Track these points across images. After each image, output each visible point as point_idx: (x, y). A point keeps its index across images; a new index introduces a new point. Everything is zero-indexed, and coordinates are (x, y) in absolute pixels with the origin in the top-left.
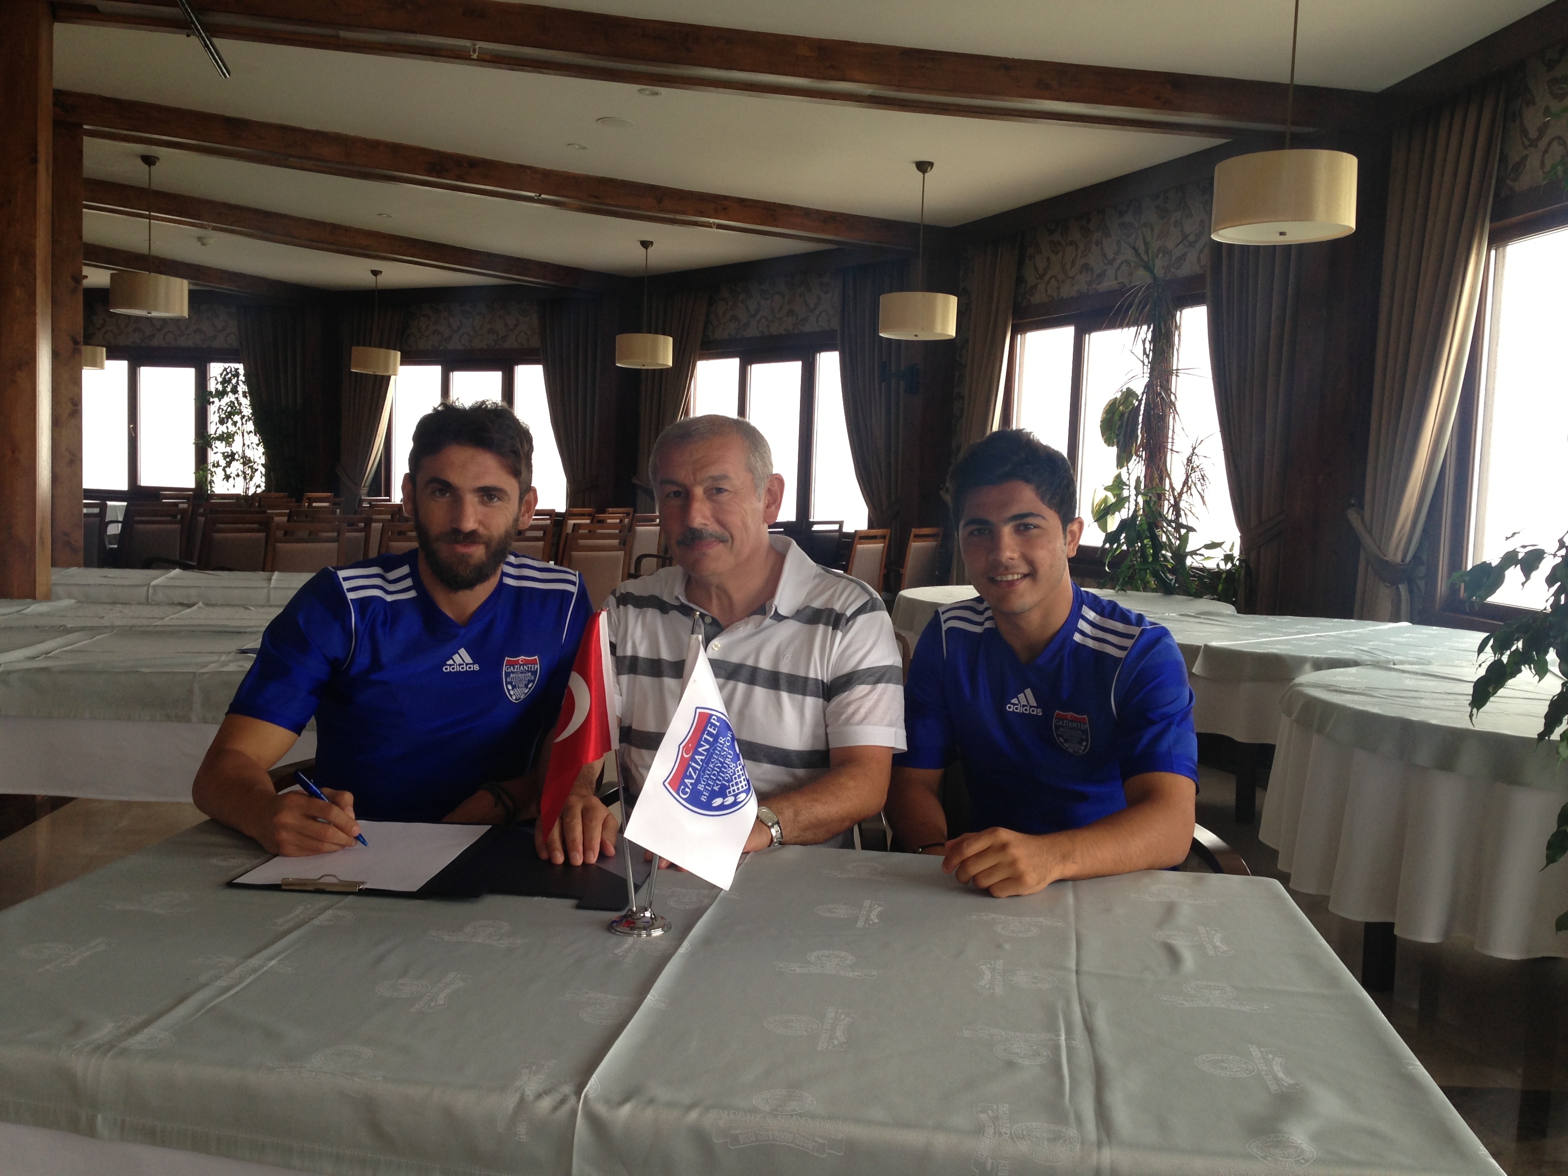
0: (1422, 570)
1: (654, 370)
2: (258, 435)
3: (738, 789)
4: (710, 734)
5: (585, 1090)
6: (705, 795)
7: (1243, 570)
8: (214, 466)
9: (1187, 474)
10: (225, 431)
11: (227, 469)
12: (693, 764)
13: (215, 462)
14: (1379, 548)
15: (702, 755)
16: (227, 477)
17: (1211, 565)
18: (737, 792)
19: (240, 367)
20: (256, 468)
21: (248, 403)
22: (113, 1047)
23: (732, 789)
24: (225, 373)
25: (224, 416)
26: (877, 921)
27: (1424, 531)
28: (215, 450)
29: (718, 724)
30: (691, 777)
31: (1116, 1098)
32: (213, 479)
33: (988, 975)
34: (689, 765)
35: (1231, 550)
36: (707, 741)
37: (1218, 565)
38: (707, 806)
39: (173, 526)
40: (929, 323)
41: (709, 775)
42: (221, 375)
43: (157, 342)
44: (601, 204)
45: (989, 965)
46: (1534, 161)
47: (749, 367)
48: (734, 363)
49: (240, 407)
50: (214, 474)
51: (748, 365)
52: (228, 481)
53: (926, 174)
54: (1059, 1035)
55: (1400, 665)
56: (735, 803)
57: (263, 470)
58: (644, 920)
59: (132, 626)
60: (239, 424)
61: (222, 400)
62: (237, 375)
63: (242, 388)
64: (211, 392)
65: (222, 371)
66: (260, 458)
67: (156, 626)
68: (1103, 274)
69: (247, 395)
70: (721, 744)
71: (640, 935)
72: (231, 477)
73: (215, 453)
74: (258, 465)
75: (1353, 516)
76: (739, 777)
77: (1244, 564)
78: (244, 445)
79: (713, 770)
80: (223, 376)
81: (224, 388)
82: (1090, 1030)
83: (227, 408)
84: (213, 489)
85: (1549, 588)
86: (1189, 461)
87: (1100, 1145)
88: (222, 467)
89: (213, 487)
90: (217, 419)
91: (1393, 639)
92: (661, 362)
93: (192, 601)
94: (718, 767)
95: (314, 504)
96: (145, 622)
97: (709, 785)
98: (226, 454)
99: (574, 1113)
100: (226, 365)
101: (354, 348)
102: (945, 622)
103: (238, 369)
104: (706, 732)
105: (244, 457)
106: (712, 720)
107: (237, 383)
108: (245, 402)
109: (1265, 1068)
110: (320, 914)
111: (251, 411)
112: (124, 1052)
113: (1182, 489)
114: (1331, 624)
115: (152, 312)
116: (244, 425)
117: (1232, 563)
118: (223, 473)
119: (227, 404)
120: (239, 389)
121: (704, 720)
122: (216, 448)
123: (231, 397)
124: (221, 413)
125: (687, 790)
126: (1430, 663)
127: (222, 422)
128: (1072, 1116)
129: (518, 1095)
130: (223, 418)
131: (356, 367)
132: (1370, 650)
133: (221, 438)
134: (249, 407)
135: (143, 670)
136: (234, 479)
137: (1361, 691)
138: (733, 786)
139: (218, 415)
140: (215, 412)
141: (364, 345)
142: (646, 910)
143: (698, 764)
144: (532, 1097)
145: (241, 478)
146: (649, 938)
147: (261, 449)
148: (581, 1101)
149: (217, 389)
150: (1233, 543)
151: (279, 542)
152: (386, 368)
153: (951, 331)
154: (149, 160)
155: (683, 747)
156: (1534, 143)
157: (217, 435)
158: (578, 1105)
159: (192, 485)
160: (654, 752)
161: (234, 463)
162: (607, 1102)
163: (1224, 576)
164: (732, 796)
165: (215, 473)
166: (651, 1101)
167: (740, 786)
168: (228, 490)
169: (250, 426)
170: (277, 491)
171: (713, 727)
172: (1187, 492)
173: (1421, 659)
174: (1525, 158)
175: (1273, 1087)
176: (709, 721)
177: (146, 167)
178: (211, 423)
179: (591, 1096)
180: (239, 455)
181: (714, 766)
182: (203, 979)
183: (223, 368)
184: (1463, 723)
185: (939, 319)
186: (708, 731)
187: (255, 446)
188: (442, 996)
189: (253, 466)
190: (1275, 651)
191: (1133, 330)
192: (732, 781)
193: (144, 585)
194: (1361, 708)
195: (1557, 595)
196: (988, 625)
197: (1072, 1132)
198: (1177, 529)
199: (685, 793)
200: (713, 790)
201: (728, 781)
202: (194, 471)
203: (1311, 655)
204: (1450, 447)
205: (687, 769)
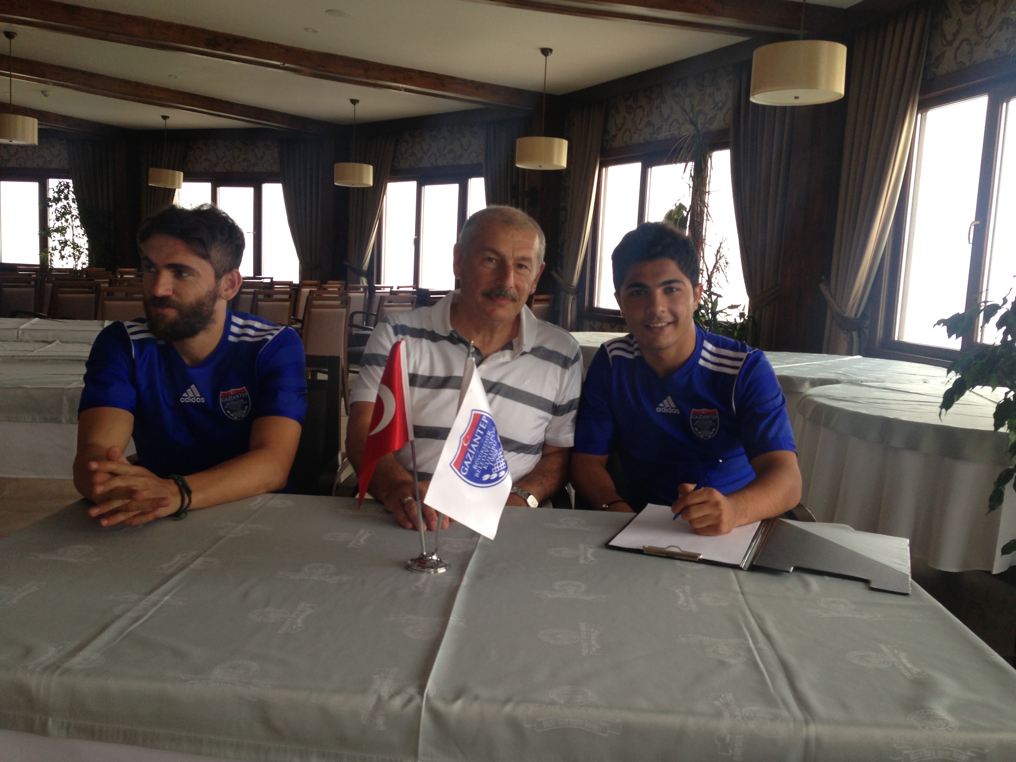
0: (868, 322)
1: (359, 188)
2: (83, 229)
3: (500, 468)
4: (481, 429)
5: (426, 691)
6: (478, 473)
7: (751, 323)
8: (53, 249)
9: (716, 260)
10: (60, 225)
11: (62, 252)
12: (470, 451)
13: (54, 247)
14: (840, 307)
15: (476, 444)
16: (62, 257)
17: (731, 320)
18: (499, 470)
19: (70, 181)
20: (82, 251)
21: (76, 206)
22: (59, 667)
23: (496, 468)
24: (60, 185)
25: (60, 215)
26: (592, 559)
27: (870, 298)
28: (53, 239)
29: (486, 422)
30: (468, 460)
31: (804, 686)
32: (52, 258)
33: (682, 598)
34: (468, 452)
35: (743, 310)
36: (479, 434)
37: (735, 319)
38: (479, 480)
39: (29, 289)
40: (549, 158)
41: (480, 458)
42: (57, 187)
43: (13, 163)
44: (327, 71)
45: (680, 589)
46: (949, 54)
47: (423, 187)
48: (413, 185)
49: (70, 209)
50: (52, 255)
51: (422, 186)
52: (62, 260)
53: (548, 57)
54: (747, 640)
55: (865, 382)
56: (497, 478)
57: (87, 252)
58: (432, 561)
59: (13, 356)
60: (70, 221)
61: (58, 204)
62: (67, 186)
63: (72, 196)
64: (50, 199)
65: (57, 185)
66: (84, 244)
67: (29, 356)
68: (660, 129)
69: (75, 201)
70: (489, 436)
71: (429, 572)
72: (64, 257)
73: (54, 241)
74: (83, 249)
75: (823, 287)
76: (501, 459)
77: (751, 319)
78: (74, 235)
79: (483, 454)
80: (58, 188)
81: (59, 196)
82: (768, 636)
83: (61, 210)
84: (52, 265)
85: (998, 330)
86: (718, 251)
87: (807, 722)
88: (59, 251)
89: (52, 264)
90: (55, 218)
91: (855, 366)
92: (365, 182)
93: (50, 339)
94: (487, 453)
95: (125, 276)
96: (21, 354)
97: (480, 465)
98: (61, 241)
99: (419, 708)
100: (61, 180)
101: (151, 170)
102: (611, 351)
103: (69, 183)
105: (74, 243)
106: (483, 419)
107: (68, 193)
108: (74, 206)
109: (896, 660)
110: (193, 561)
111: (78, 212)
112: (68, 671)
113: (713, 270)
114: (812, 357)
115: (13, 141)
116: (73, 222)
117: (744, 318)
118: (59, 254)
119: (61, 207)
120: (69, 196)
121: (477, 418)
122: (54, 237)
123: (64, 202)
124: (57, 213)
125: (466, 469)
126: (884, 381)
127: (58, 219)
128: (779, 701)
129: (375, 697)
130: (59, 216)
131: (152, 182)
132: (844, 373)
133: (57, 231)
134: (77, 209)
135: (26, 386)
136: (67, 258)
137: (849, 399)
138: (496, 466)
139: (55, 214)
140: (53, 212)
141: (157, 167)
142: (433, 554)
143: (473, 451)
144: (386, 697)
145: (72, 258)
146: (436, 574)
147: (86, 239)
148: (424, 699)
149: (54, 196)
150: (745, 305)
151: (106, 300)
152: (173, 182)
153: (564, 164)
154: (10, 35)
155: (464, 438)
156: (950, 43)
157: (55, 228)
158: (422, 703)
159: (37, 262)
160: (443, 441)
161: (67, 248)
162: (444, 699)
163: (738, 327)
164: (496, 473)
165: (54, 255)
166: (476, 698)
167: (501, 466)
168: (63, 266)
169: (78, 222)
170: (97, 267)
171: (483, 424)
172: (716, 272)
173: (878, 379)
174: (943, 54)
175: (908, 674)
176: (480, 420)
177: (8, 40)
178: (50, 220)
179: (431, 695)
180: (70, 242)
181: (484, 452)
182: (117, 611)
183: (59, 182)
184: (934, 420)
185: (556, 156)
186: (480, 427)
187: (81, 236)
188: (299, 621)
189: (79, 250)
190: (785, 374)
191: (683, 165)
192: (496, 462)
193: (16, 329)
194: (854, 410)
195: (1005, 334)
196: (636, 353)
197: (784, 713)
198: (710, 296)
199: (464, 471)
200: (483, 469)
201: (494, 462)
202: (39, 253)
203: (809, 377)
204: (888, 242)
205: (466, 454)
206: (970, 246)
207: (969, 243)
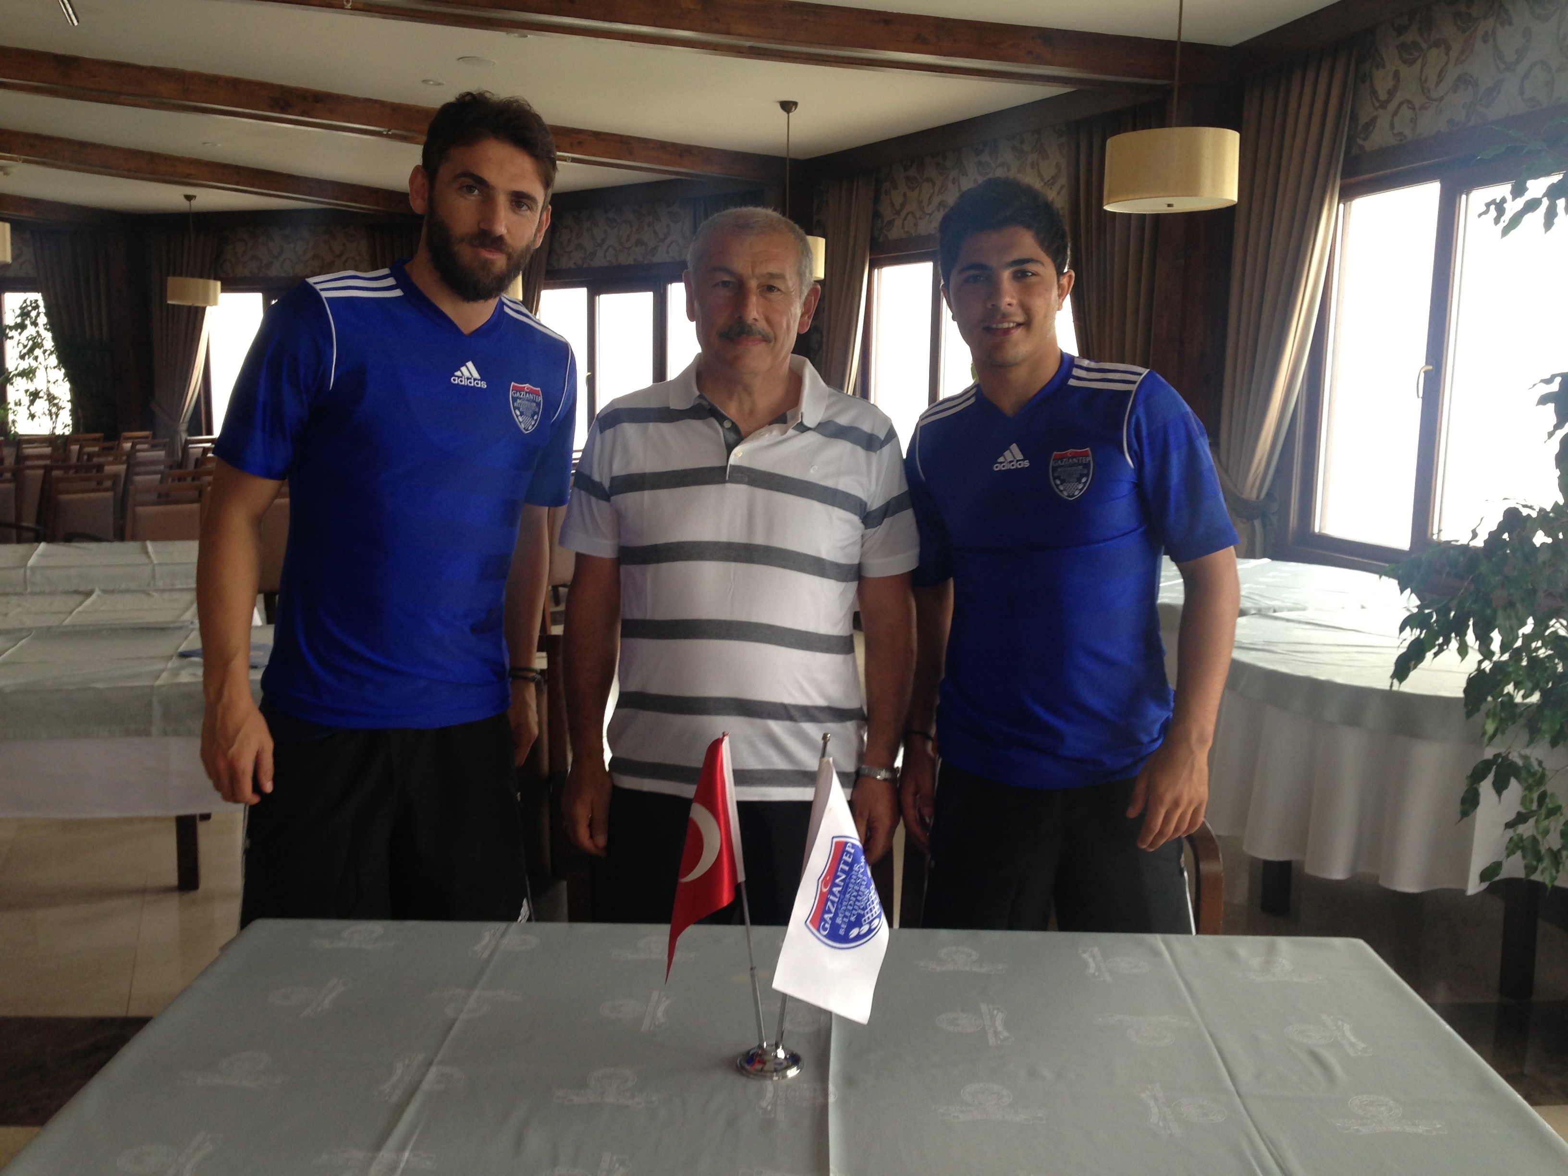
0: (1275, 507)
2: (62, 370)
6: (843, 928)
8: (16, 404)
10: (27, 366)
11: (31, 408)
12: (832, 898)
13: (17, 401)
14: (1236, 486)
15: (839, 886)
16: (32, 417)
18: (870, 918)
19: (37, 296)
20: (62, 405)
21: (49, 336)
24: (23, 303)
25: (24, 351)
27: (1277, 470)
29: (852, 851)
30: (829, 912)
32: (14, 418)
33: (1154, 1110)
34: (828, 900)
36: (843, 871)
38: (845, 939)
41: (845, 906)
42: (19, 306)
46: (1383, 121)
47: (597, 297)
48: (582, 293)
49: (41, 340)
52: (32, 420)
53: (790, 114)
55: (1278, 612)
56: (870, 931)
57: (70, 407)
58: (777, 1059)
60: (41, 359)
61: (21, 334)
62: (35, 305)
63: (43, 320)
65: (19, 302)
66: (66, 394)
69: (48, 328)
72: (35, 416)
73: (17, 390)
74: (64, 401)
78: (48, 381)
79: (850, 900)
80: (21, 308)
81: (24, 321)
83: (28, 342)
84: (17, 430)
88: (25, 406)
89: (16, 427)
90: (18, 355)
94: (854, 896)
97: (846, 916)
98: (28, 391)
100: (24, 295)
101: (171, 281)
103: (37, 299)
104: (842, 862)
105: (48, 394)
106: (847, 849)
107: (38, 316)
108: (46, 335)
111: (53, 345)
116: (47, 360)
118: (27, 412)
119: (27, 338)
120: (39, 321)
121: (840, 848)
122: (18, 385)
123: (32, 330)
124: (21, 347)
125: (827, 926)
127: (22, 357)
131: (172, 298)
132: (1249, 595)
133: (22, 374)
134: (51, 340)
136: (39, 418)
138: (867, 913)
139: (19, 349)
140: (14, 347)
141: (181, 275)
142: (777, 1047)
143: (836, 897)
145: (47, 417)
147: (67, 385)
149: (17, 321)
152: (205, 298)
155: (822, 881)
156: (1384, 105)
157: (18, 372)
161: (38, 401)
165: (18, 413)
168: (33, 430)
169: (53, 360)
170: (86, 432)
171: (848, 855)
174: (1374, 119)
176: (844, 851)
178: (11, 360)
180: (43, 392)
181: (851, 896)
183: (21, 299)
186: (844, 860)
187: (60, 382)
189: (58, 403)
193: (19, 567)
199: (825, 929)
200: (849, 921)
204: (1301, 392)
205: (826, 904)
206: (1420, 400)
207: (1418, 397)
